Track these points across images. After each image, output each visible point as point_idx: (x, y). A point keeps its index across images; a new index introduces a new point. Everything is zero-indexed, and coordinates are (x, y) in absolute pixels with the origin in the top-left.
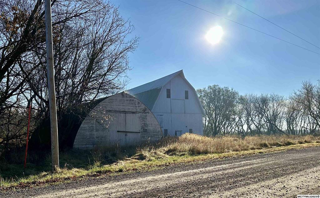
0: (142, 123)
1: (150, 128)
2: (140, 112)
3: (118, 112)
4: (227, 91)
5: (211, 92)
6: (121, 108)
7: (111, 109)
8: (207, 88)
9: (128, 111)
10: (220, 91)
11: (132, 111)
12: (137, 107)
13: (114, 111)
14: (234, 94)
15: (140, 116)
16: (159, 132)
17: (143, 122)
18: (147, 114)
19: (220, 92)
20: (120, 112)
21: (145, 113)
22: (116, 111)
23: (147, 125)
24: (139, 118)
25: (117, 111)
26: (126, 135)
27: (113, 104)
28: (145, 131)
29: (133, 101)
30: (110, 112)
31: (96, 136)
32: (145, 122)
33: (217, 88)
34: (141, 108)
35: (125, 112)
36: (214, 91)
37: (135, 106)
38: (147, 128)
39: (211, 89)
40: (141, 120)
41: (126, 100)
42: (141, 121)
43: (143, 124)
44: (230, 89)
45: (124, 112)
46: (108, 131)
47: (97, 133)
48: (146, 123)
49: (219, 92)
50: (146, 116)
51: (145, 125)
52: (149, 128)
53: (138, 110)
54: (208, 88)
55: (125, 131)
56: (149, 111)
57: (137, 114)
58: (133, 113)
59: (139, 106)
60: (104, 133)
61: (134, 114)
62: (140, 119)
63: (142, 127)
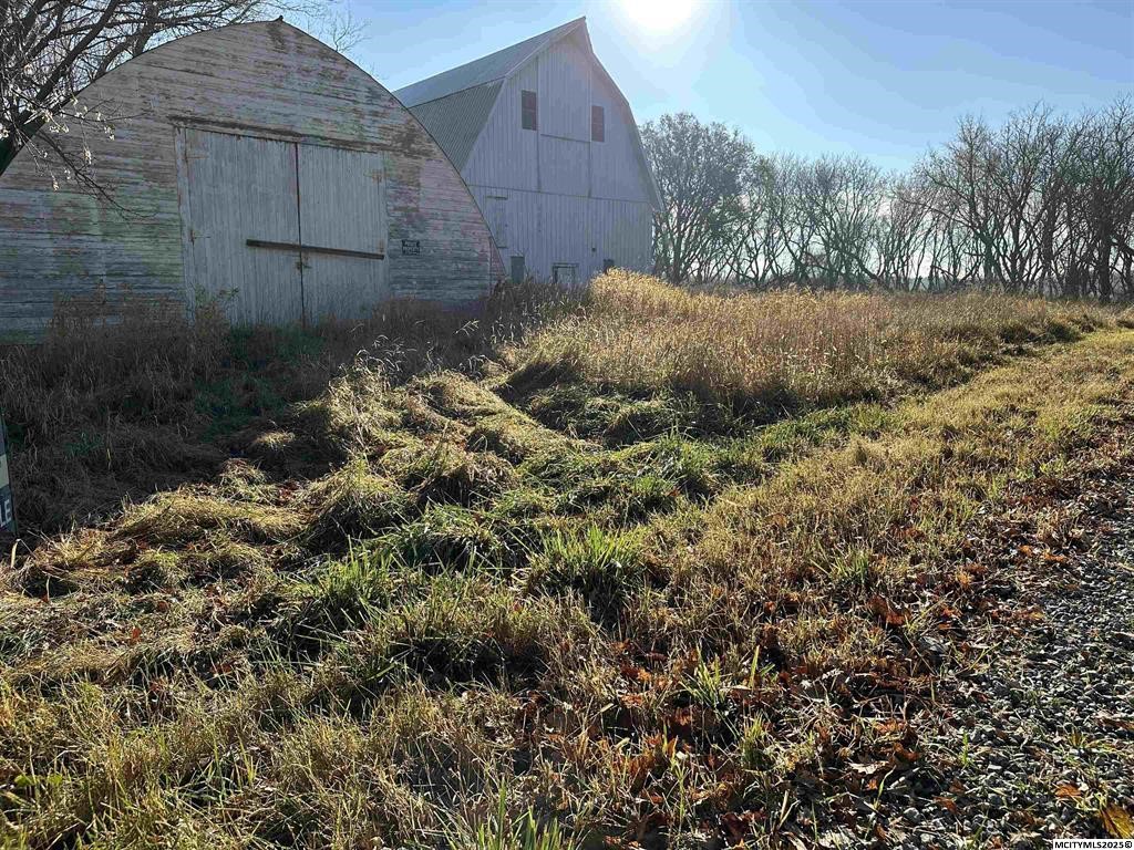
0: (395, 209)
1: (437, 237)
2: (383, 148)
3: (249, 133)
4: (721, 138)
5: (668, 136)
6: (271, 112)
7: (200, 111)
8: (657, 122)
9: (314, 132)
10: (698, 136)
11: (335, 136)
12: (362, 116)
13: (225, 125)
14: (740, 151)
15: (380, 167)
16: (482, 258)
17: (400, 203)
18: (423, 161)
19: (698, 140)
20: (263, 133)
21: (411, 154)
22: (234, 125)
23: (420, 218)
24: (379, 181)
25: (242, 127)
26: (300, 266)
27: (212, 80)
28: (411, 249)
29: (340, 78)
30: (199, 126)
31: (108, 265)
32: (412, 205)
33: (690, 123)
34: (387, 122)
35: (291, 138)
36: (679, 136)
37: (355, 110)
38: (419, 237)
39: (670, 126)
40: (391, 191)
41: (299, 72)
42: (385, 195)
43: (398, 213)
44: (730, 133)
45: (289, 138)
46: (186, 239)
47: (108, 245)
48: (417, 210)
49: (696, 138)
50: (416, 171)
51: (414, 218)
52: (432, 235)
53: (373, 134)
54: (662, 121)
55: (293, 240)
56: (433, 144)
57: (365, 155)
58: (342, 145)
59: (376, 114)
60: (163, 247)
61: (349, 155)
62: (382, 184)
63: (395, 231)
